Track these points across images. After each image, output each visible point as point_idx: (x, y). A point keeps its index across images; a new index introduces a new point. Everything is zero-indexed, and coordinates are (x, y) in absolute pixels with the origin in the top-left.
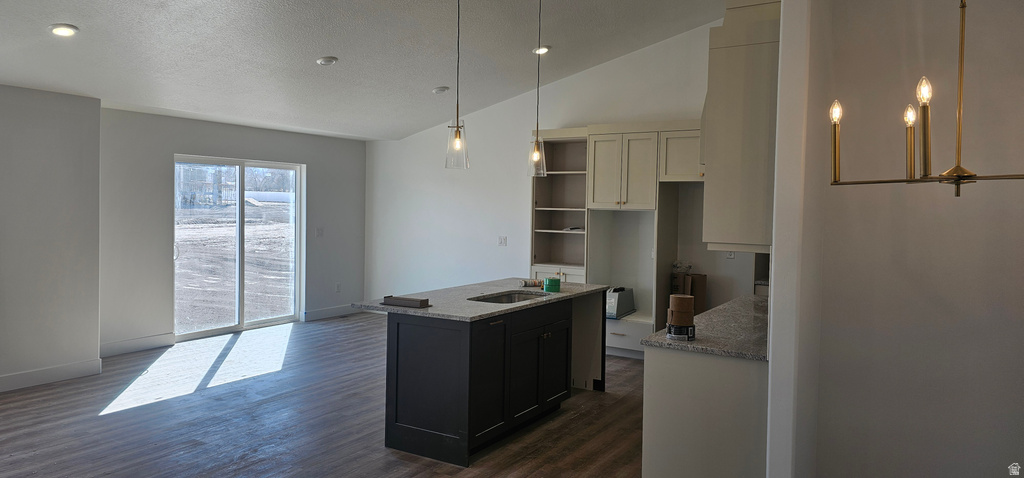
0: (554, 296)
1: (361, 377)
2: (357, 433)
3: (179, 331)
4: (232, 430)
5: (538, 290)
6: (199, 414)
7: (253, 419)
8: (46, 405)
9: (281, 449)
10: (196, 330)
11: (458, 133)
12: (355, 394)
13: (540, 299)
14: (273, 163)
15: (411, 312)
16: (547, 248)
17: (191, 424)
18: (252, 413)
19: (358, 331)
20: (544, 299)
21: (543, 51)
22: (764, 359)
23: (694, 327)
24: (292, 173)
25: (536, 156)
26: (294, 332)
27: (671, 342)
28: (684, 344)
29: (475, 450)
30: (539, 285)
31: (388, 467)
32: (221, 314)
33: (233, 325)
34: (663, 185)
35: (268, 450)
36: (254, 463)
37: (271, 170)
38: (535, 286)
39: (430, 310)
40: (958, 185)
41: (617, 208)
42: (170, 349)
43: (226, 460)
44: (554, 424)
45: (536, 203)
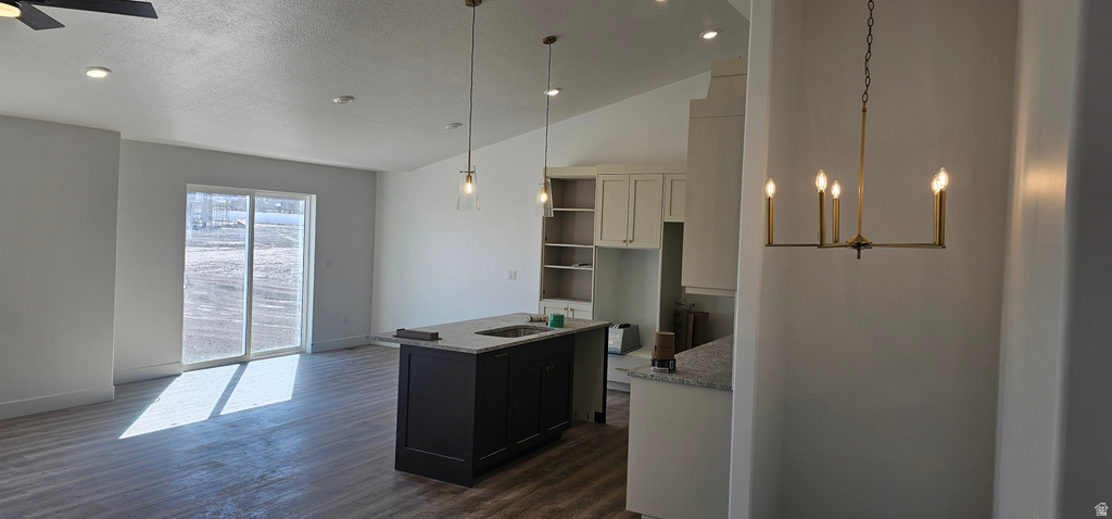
0: (558, 331)
1: (370, 407)
2: (369, 457)
3: (187, 360)
4: (249, 453)
5: (543, 325)
6: (216, 439)
7: (269, 444)
8: (67, 428)
9: (297, 470)
10: (203, 359)
11: (469, 178)
12: (364, 423)
13: (544, 334)
14: (284, 194)
15: (422, 344)
16: (556, 283)
17: (209, 448)
18: (267, 438)
19: (366, 363)
20: (549, 333)
21: (553, 93)
22: (729, 389)
23: (675, 361)
24: (302, 203)
25: (544, 198)
26: (300, 362)
27: (654, 373)
28: (664, 375)
29: (478, 473)
30: (544, 320)
31: (398, 487)
32: (229, 345)
33: (239, 355)
34: (667, 225)
35: (286, 471)
36: (273, 482)
37: (280, 200)
38: (541, 321)
39: (440, 343)
40: (859, 250)
41: (624, 246)
42: (178, 378)
43: (248, 479)
44: (554, 452)
45: (546, 239)
